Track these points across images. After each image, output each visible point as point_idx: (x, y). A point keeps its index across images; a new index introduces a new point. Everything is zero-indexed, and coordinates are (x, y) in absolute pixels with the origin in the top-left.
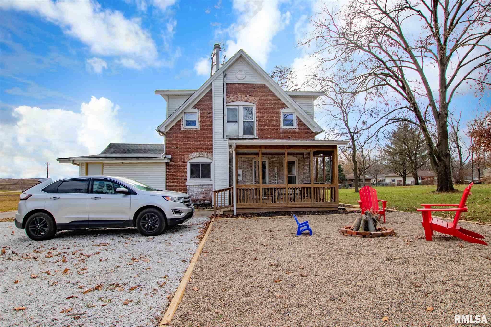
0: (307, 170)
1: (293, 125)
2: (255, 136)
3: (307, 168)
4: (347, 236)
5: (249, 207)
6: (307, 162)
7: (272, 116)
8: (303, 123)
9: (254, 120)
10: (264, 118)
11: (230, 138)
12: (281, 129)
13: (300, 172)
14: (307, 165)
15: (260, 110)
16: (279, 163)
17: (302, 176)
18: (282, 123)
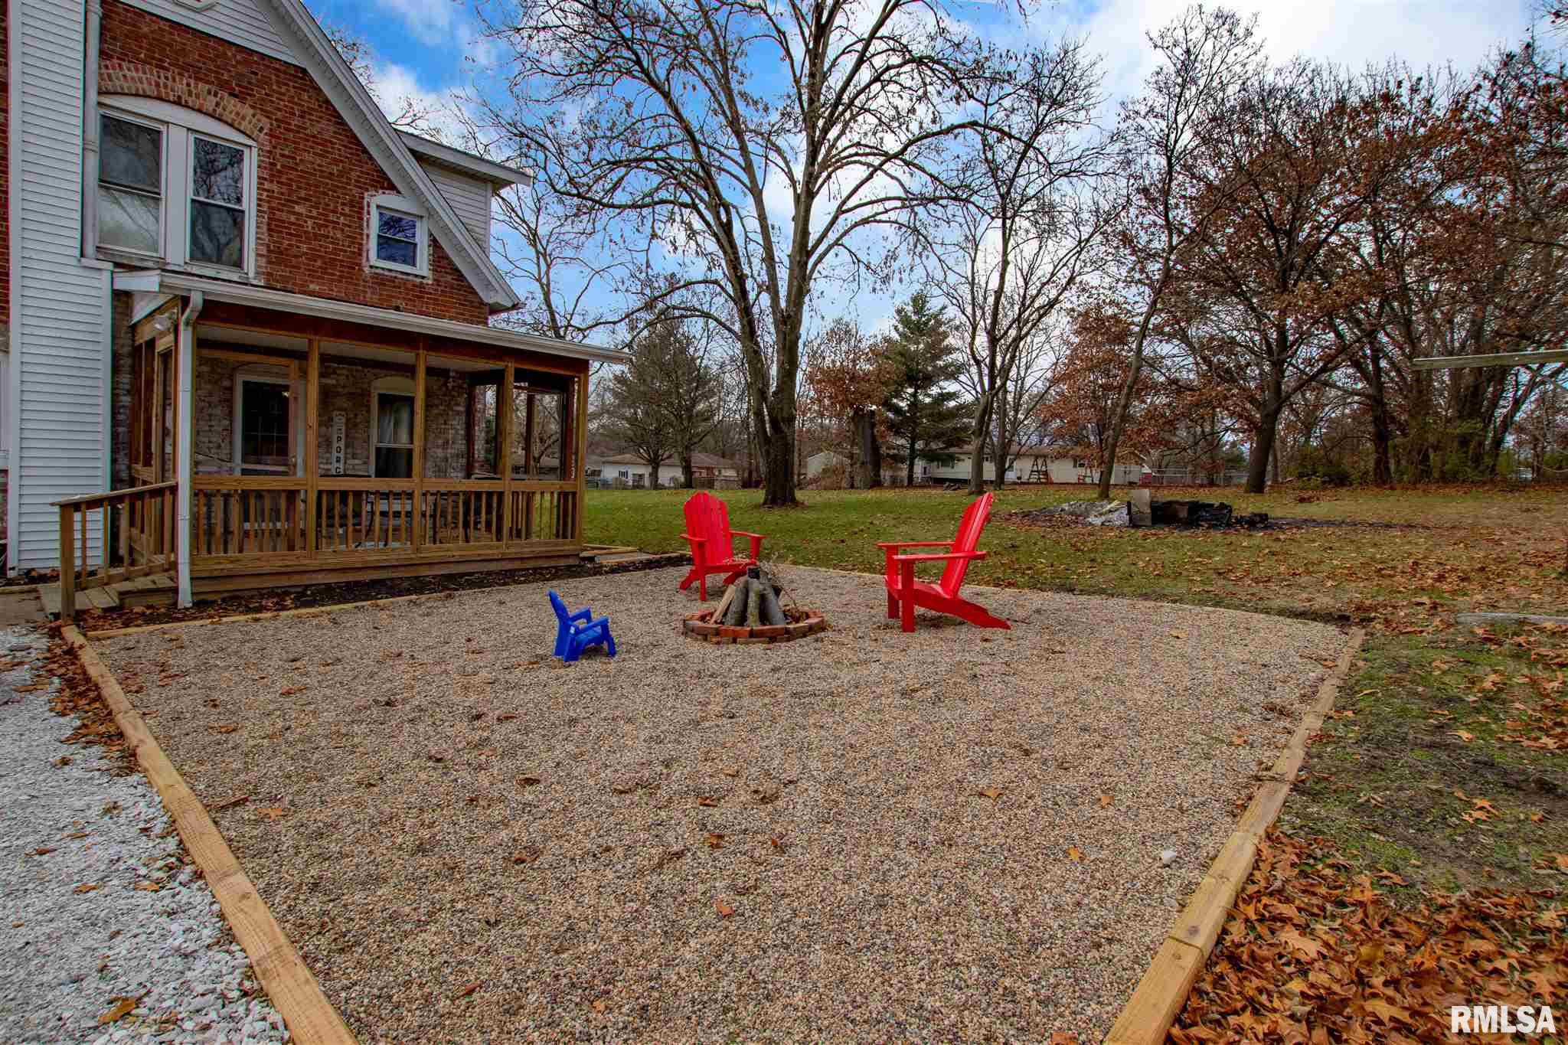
0: (457, 431)
1: (414, 265)
2: (251, 274)
3: (458, 424)
4: (718, 643)
5: (252, 567)
6: (458, 405)
7: (333, 211)
8: (451, 263)
9: (249, 205)
10: (297, 208)
11: (118, 260)
12: (367, 270)
13: (432, 436)
14: (458, 413)
15: (279, 172)
16: (351, 396)
17: (440, 452)
18: (373, 245)
